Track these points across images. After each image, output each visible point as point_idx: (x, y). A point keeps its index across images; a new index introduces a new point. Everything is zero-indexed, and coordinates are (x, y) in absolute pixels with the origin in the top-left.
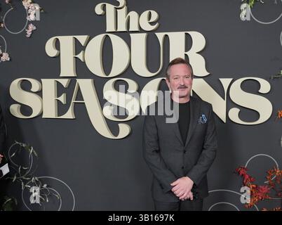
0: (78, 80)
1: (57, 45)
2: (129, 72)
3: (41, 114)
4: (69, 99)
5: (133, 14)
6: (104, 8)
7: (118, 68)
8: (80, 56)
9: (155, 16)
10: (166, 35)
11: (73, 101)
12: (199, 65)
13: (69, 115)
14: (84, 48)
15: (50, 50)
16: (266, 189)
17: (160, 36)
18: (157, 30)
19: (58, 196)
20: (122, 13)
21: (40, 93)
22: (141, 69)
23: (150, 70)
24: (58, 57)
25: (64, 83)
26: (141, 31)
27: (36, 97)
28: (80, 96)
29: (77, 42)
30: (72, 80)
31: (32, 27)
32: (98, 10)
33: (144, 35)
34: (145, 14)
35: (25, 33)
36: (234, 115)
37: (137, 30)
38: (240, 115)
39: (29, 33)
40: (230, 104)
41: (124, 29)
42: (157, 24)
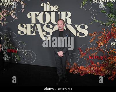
0: (36, 25)
1: (31, 15)
2: (50, 22)
3: (27, 34)
4: (34, 30)
5: (52, 7)
6: (43, 5)
7: (47, 21)
8: (37, 18)
9: (57, 7)
10: (61, 13)
11: (35, 30)
12: (69, 21)
13: (34, 34)
14: (38, 16)
15: (29, 16)
16: (85, 53)
17: (59, 13)
18: (58, 11)
19: (32, 55)
20: (48, 6)
21: (26, 28)
22: (54, 22)
23: (56, 22)
24: (31, 18)
25: (33, 25)
26: (54, 11)
27: (25, 29)
28: (37, 29)
29: (36, 14)
30: (35, 25)
31: (23, 10)
32: (42, 5)
33: (55, 12)
34: (55, 7)
35: (22, 11)
36: (78, 34)
37: (53, 11)
38: (80, 35)
39: (23, 11)
40: (77, 32)
41: (49, 11)
42: (58, 10)
